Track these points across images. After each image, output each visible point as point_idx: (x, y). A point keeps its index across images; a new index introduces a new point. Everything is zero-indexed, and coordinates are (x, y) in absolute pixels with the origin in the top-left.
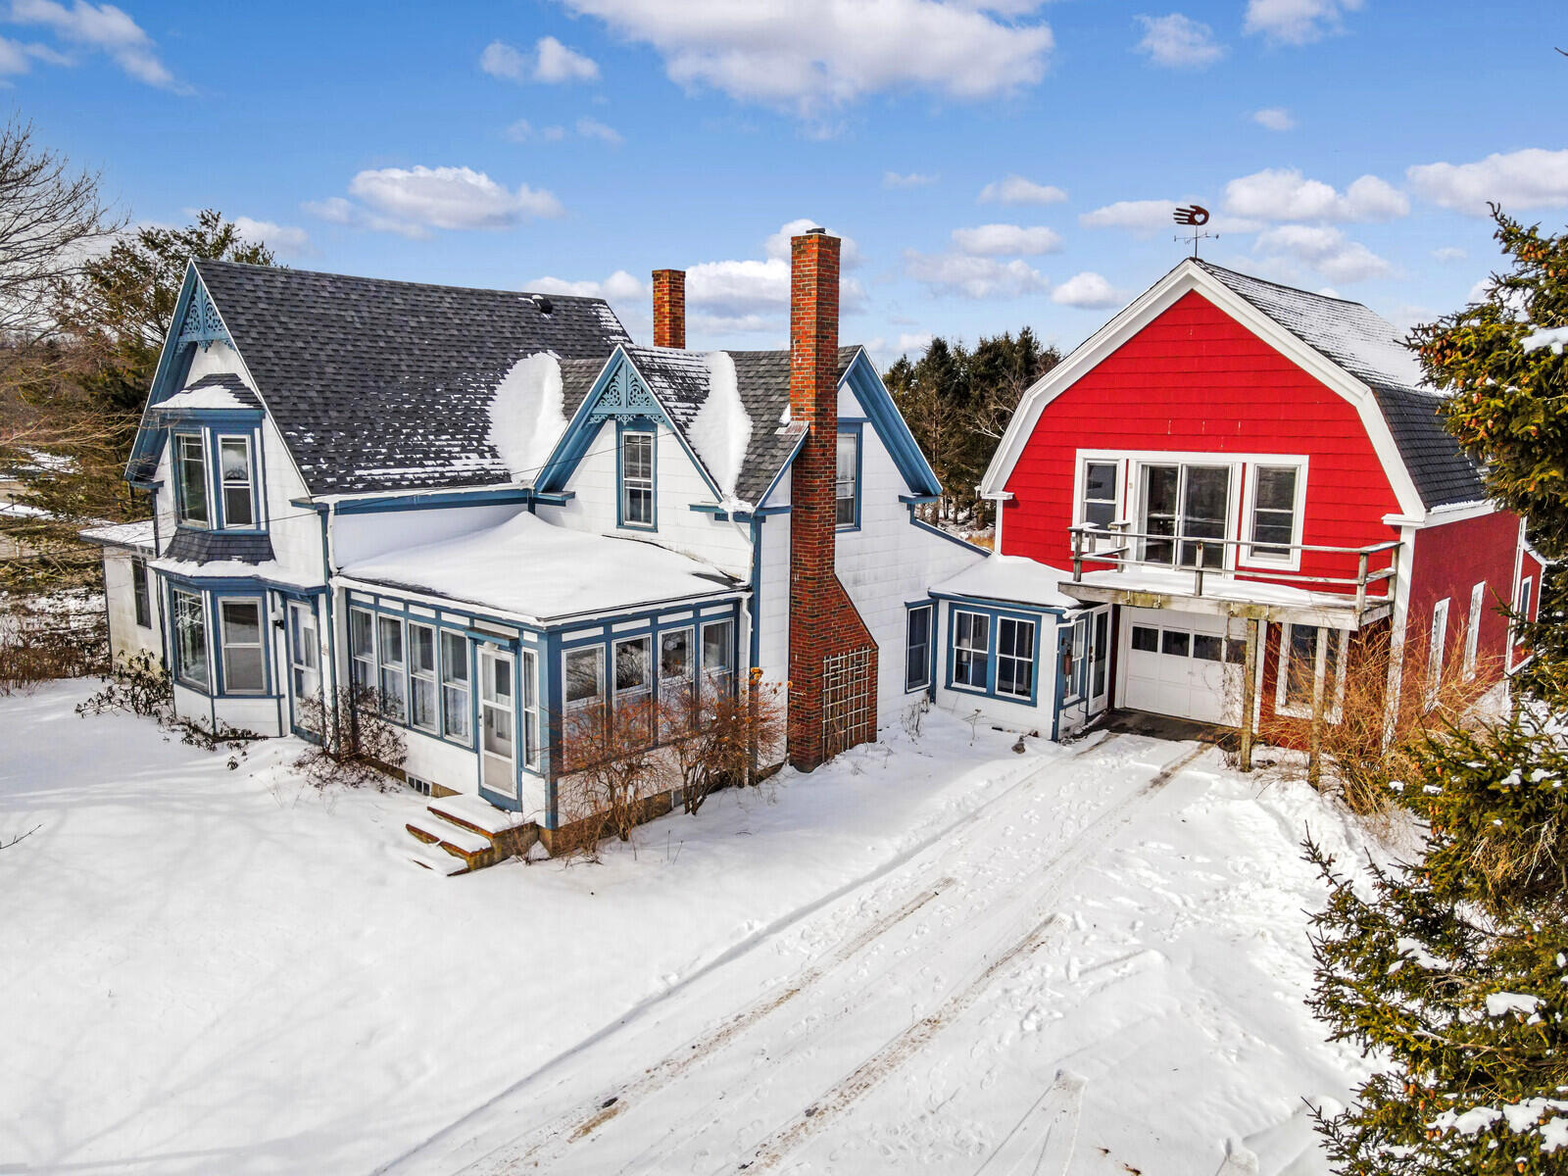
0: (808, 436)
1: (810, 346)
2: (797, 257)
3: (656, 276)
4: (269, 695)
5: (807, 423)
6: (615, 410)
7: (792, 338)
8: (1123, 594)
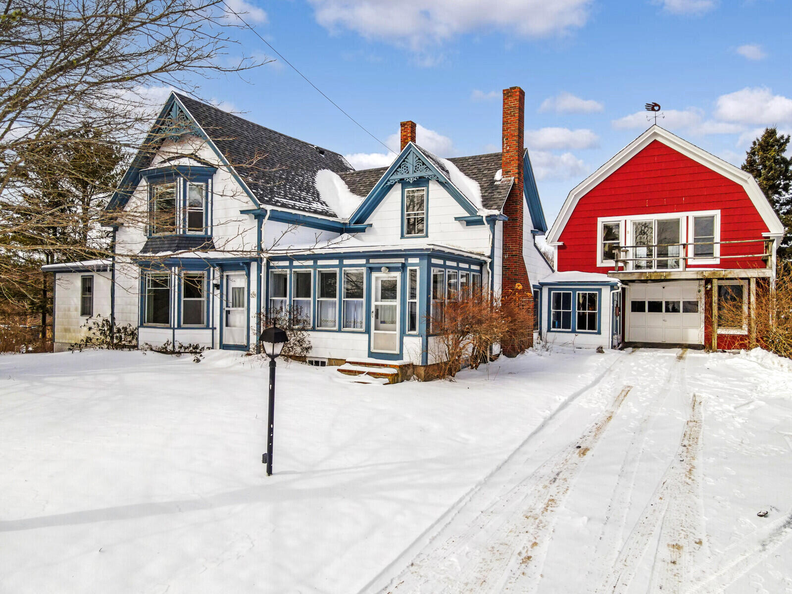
0: (514, 184)
1: (515, 140)
2: (506, 99)
3: (403, 125)
4: (207, 327)
5: (513, 178)
6: (405, 176)
7: (503, 138)
8: (644, 274)
